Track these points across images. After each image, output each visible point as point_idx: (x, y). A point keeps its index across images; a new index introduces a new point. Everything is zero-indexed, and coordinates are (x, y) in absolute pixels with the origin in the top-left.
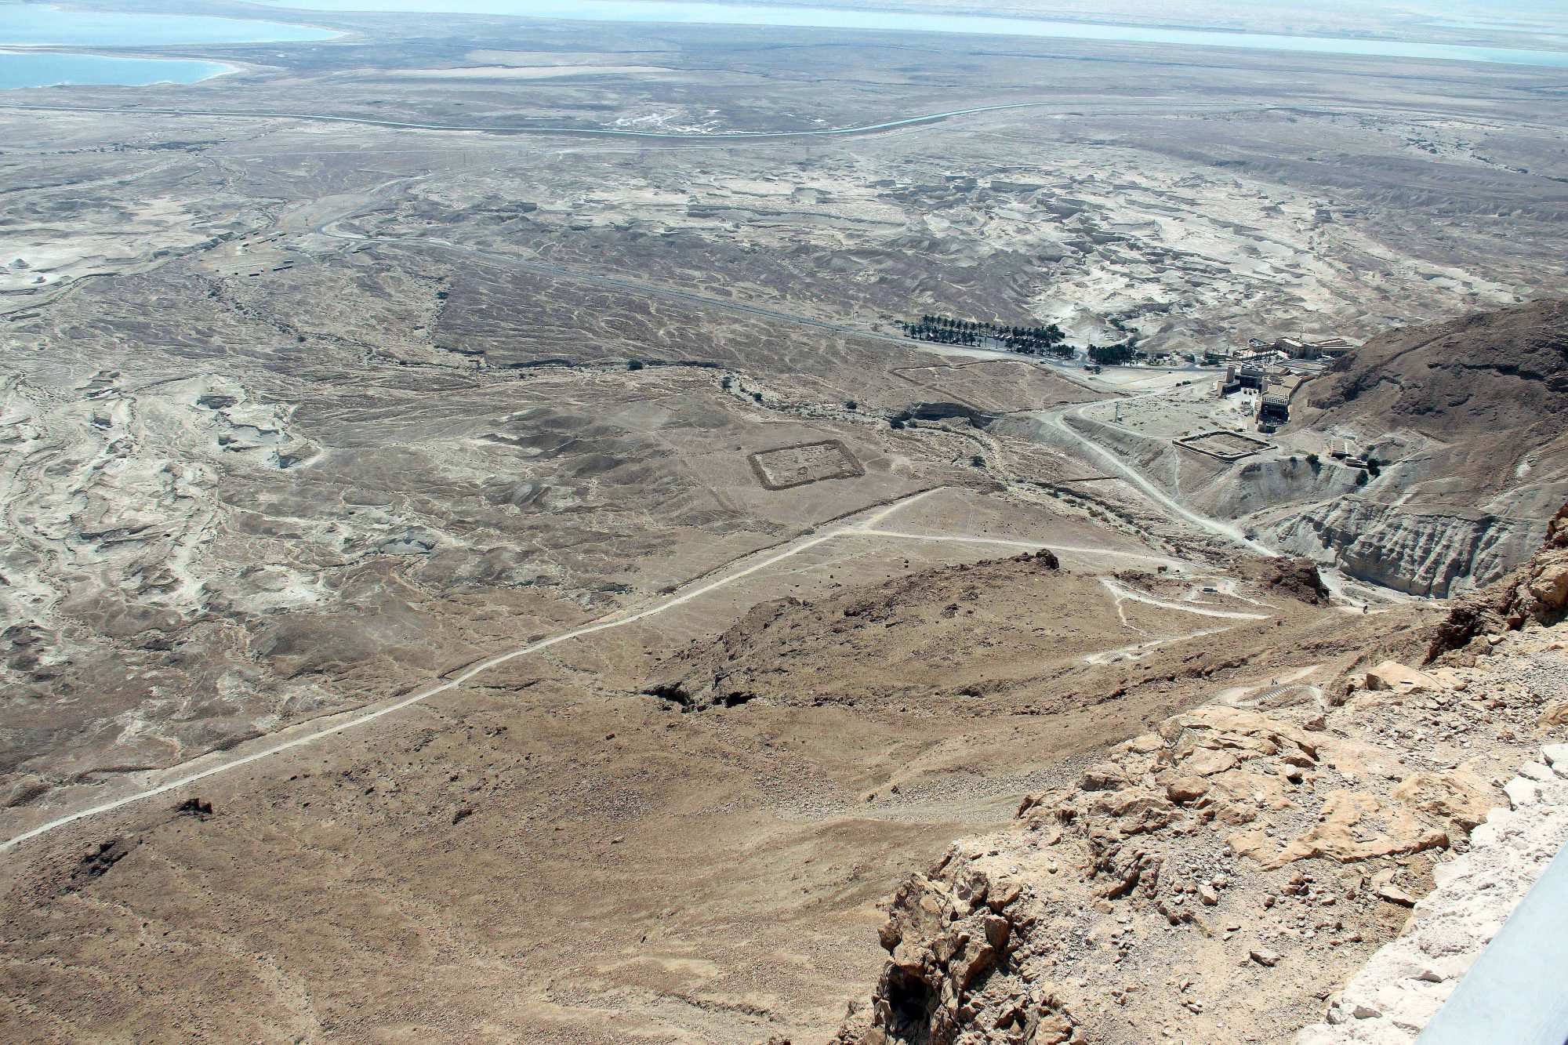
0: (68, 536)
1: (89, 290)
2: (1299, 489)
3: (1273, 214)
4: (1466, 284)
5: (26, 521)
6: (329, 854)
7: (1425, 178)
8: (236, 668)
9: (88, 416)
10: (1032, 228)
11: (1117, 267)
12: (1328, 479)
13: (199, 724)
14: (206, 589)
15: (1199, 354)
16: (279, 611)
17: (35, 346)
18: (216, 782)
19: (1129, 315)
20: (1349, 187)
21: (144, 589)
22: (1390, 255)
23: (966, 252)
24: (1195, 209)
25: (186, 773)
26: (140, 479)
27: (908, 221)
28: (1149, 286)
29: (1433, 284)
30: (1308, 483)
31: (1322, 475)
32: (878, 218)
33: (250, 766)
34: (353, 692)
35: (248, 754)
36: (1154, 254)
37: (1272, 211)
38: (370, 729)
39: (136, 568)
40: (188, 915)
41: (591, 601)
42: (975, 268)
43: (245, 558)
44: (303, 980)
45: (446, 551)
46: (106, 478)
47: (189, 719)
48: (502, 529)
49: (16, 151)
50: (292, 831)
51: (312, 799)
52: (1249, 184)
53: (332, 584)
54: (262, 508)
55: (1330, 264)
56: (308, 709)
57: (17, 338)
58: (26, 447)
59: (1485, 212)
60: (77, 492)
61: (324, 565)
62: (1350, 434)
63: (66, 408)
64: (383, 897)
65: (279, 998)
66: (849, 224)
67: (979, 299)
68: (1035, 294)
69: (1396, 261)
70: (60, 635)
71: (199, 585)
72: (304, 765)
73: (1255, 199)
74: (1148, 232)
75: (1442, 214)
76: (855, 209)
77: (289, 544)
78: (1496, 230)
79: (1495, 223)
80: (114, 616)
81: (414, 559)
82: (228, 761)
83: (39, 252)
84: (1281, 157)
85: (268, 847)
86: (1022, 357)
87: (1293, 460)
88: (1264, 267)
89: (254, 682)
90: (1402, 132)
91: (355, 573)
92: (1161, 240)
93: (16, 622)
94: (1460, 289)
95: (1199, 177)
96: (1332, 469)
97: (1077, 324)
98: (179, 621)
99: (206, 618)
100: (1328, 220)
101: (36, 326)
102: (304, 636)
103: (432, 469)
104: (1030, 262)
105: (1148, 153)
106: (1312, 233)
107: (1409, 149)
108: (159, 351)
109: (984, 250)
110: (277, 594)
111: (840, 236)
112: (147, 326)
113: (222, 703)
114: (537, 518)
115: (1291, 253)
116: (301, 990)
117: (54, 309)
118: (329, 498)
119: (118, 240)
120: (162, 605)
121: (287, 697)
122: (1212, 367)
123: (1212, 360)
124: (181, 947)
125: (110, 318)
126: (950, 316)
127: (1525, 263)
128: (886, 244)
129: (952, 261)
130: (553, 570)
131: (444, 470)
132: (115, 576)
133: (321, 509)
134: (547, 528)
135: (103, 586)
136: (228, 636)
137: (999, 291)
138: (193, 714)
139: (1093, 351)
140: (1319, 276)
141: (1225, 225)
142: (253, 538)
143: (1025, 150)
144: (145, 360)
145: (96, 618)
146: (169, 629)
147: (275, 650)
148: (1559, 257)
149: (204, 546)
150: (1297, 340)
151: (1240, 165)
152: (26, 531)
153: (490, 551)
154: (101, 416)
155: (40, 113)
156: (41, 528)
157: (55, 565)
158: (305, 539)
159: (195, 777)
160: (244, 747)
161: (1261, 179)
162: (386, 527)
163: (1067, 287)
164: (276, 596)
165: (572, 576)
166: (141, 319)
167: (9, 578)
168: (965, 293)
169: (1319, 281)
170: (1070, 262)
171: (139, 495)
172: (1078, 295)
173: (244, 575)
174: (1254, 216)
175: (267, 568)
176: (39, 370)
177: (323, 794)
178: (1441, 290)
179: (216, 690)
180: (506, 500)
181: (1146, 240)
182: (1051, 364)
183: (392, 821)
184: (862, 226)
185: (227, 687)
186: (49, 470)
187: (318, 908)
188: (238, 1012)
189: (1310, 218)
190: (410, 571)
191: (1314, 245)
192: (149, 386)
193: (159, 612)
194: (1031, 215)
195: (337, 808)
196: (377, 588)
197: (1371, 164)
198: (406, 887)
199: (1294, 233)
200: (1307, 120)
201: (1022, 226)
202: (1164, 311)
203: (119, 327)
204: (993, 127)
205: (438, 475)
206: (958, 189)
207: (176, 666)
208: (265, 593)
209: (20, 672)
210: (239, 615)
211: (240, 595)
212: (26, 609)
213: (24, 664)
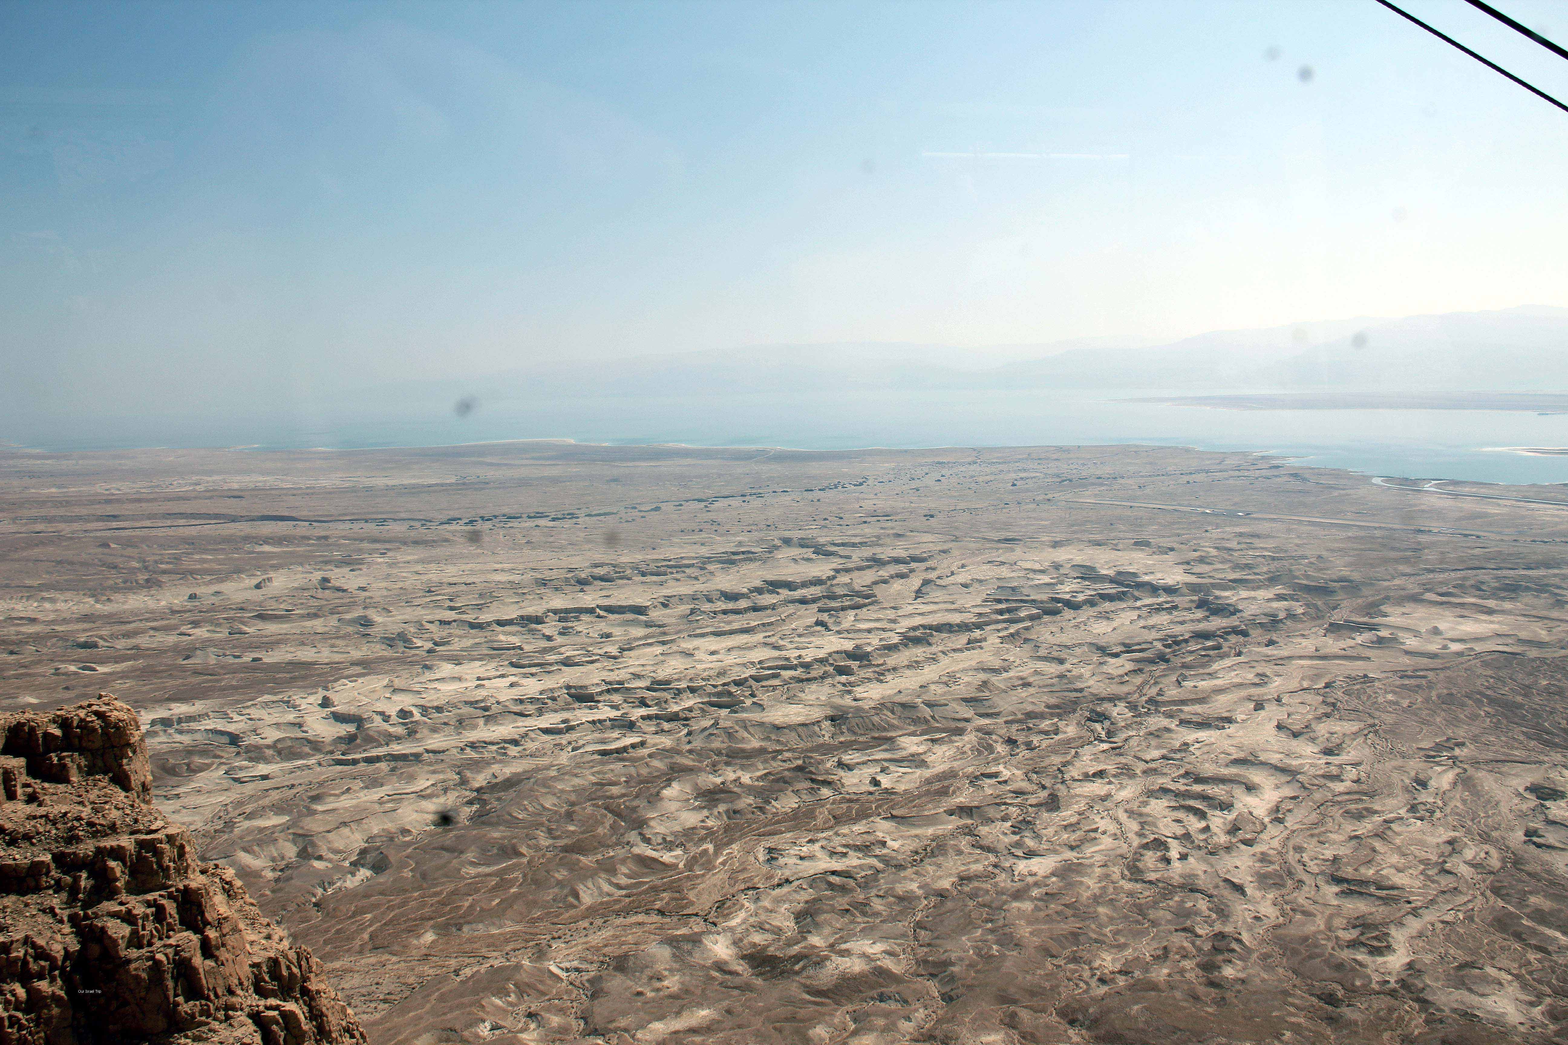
0: (1322, 873)
1: (1486, 664)
5: (1299, 849)
9: (1413, 774)
14: (1410, 966)
16: (1468, 1016)
17: (1405, 703)
21: (1353, 944)
26: (1421, 843)
39: (1362, 924)
43: (1472, 953)
46: (1389, 833)
49: (1492, 536)
53: (1554, 1015)
54: (1527, 910)
57: (1395, 693)
58: (1339, 787)
60: (1356, 837)
63: (1399, 762)
70: (1255, 956)
71: (1408, 960)
77: (1533, 956)
80: (1311, 957)
83: (1459, 623)
93: (1228, 929)
98: (1364, 986)
99: (1392, 992)
101: (1418, 686)
108: (1517, 732)
110: (1477, 998)
112: (1521, 706)
117: (1442, 675)
119: (1540, 624)
120: (1361, 964)
125: (1489, 692)
132: (1338, 922)
135: (1322, 927)
142: (1497, 937)
144: (1498, 737)
145: (1295, 952)
146: (1352, 990)
149: (1439, 926)
152: (1292, 857)
154: (1421, 776)
155: (1533, 506)
156: (1306, 858)
157: (1295, 894)
164: (1475, 1000)
166: (1519, 699)
167: (1249, 891)
171: (1411, 858)
173: (1461, 967)
175: (1489, 969)
176: (1396, 724)
186: (1347, 812)
192: (1487, 762)
193: (1353, 969)
203: (1492, 701)
207: (1329, 1025)
208: (1466, 993)
209: (1201, 973)
210: (1424, 1003)
211: (1439, 984)
212: (1244, 921)
213: (1208, 967)
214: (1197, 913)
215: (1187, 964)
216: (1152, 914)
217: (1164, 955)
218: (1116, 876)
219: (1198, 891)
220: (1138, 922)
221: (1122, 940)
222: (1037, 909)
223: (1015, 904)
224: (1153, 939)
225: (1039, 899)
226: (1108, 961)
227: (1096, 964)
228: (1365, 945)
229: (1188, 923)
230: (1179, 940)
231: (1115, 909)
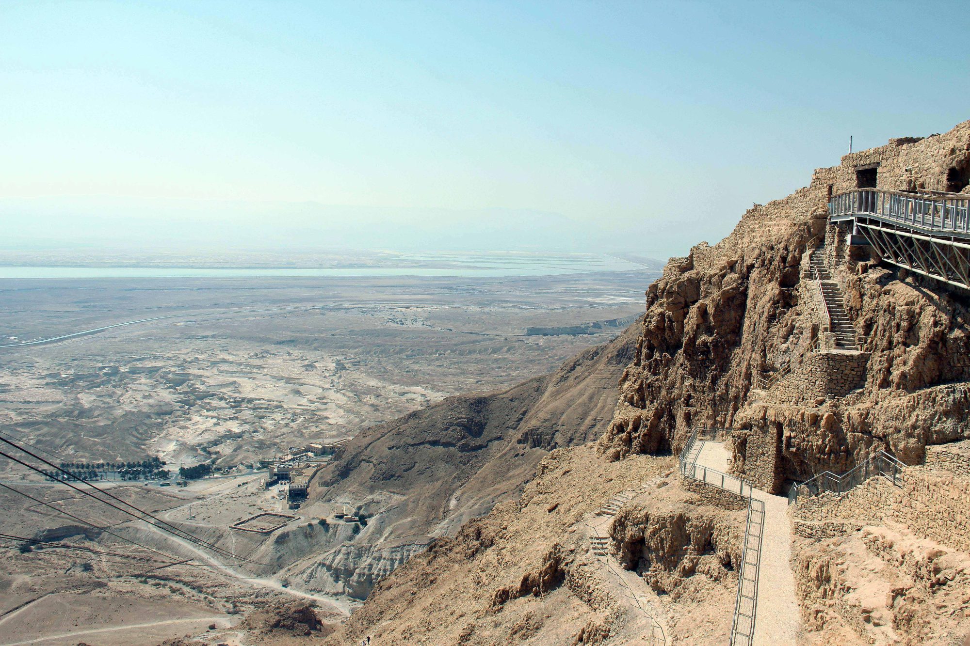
2: (317, 544)
3: (309, 368)
4: (422, 395)
7: (397, 339)
10: (153, 394)
11: (210, 413)
12: (335, 534)
15: (256, 462)
19: (216, 443)
20: (356, 348)
22: (380, 385)
23: (105, 415)
24: (261, 371)
27: (65, 399)
28: (230, 423)
29: (404, 398)
30: (323, 539)
31: (331, 531)
32: (43, 399)
36: (235, 402)
37: (310, 367)
42: (109, 425)
52: (297, 353)
55: (344, 394)
59: (431, 354)
62: (347, 501)
66: (20, 406)
67: (108, 446)
68: (151, 437)
69: (383, 388)
73: (299, 361)
74: (231, 388)
75: (409, 357)
76: (25, 395)
78: (438, 363)
79: (438, 359)
84: (316, 335)
86: (133, 483)
87: (310, 525)
88: (304, 401)
90: (385, 315)
92: (240, 393)
94: (420, 399)
95: (266, 352)
96: (336, 526)
97: (176, 454)
100: (344, 368)
104: (149, 417)
105: (236, 341)
106: (333, 378)
107: (388, 324)
109: (119, 412)
111: (12, 414)
115: (320, 390)
122: (264, 470)
123: (264, 465)
126: (84, 461)
127: (455, 379)
128: (47, 416)
129: (94, 422)
137: (124, 439)
139: (183, 471)
140: (337, 402)
141: (281, 378)
143: (156, 346)
148: (472, 373)
150: (320, 444)
151: (292, 342)
161: (304, 349)
163: (174, 431)
168: (99, 443)
169: (337, 405)
170: (179, 413)
172: (181, 434)
174: (298, 371)
178: (408, 401)
181: (229, 393)
182: (154, 485)
184: (28, 406)
189: (332, 369)
191: (335, 384)
194: (154, 386)
197: (367, 335)
199: (322, 378)
200: (332, 313)
201: (147, 394)
202: (239, 437)
204: (136, 333)
206: (106, 374)
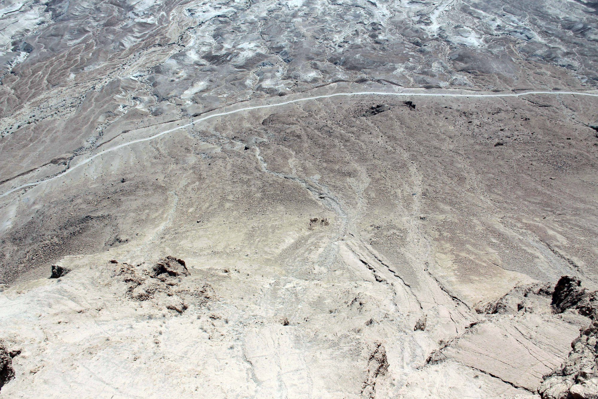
6: (448, 138)
8: (441, 61)
13: (422, 76)
14: (440, 28)
16: (463, 45)
18: (420, 99)
21: (419, 22)
25: (411, 92)
33: (433, 97)
34: (478, 84)
35: (433, 93)
38: (479, 100)
39: (420, 14)
40: (395, 139)
41: (587, 82)
43: (458, 21)
44: (422, 176)
45: (535, 42)
47: (419, 73)
48: (562, 40)
50: (438, 125)
51: (450, 117)
53: (486, 41)
54: (471, 4)
56: (460, 85)
61: (486, 33)
64: (459, 160)
65: (413, 178)
70: (387, 30)
71: (439, 26)
72: (451, 104)
77: (476, 21)
80: (406, 28)
81: (521, 41)
82: (427, 93)
85: (428, 127)
89: (445, 68)
91: (497, 39)
93: (375, 21)
98: (427, 37)
99: (437, 39)
102: (469, 57)
103: (543, 6)
110: (464, 38)
113: (432, 71)
114: (579, 40)
116: (421, 179)
118: (497, 7)
120: (423, 30)
121: (454, 78)
124: (390, 148)
130: (576, 64)
131: (548, 8)
132: (411, 14)
133: (493, 10)
134: (582, 45)
135: (406, 17)
136: (442, 48)
138: (420, 72)
142: (464, 14)
145: (400, 27)
146: (423, 39)
147: (457, 59)
149: (445, 12)
153: (553, 48)
157: (393, 4)
158: (482, 20)
159: (414, 94)
160: (434, 90)
162: (515, 25)
164: (464, 39)
165: (583, 69)
167: (378, 5)
173: (456, 27)
175: (465, 27)
177: (454, 117)
179: (431, 66)
180: (569, 28)
183: (474, 136)
185: (435, 67)
187: (437, 155)
188: (399, 176)
190: (518, 46)
193: (421, 32)
195: (456, 124)
196: (502, 48)
198: (469, 161)
205: (545, 9)
207: (421, 53)
208: (460, 37)
209: (371, 39)
210: (448, 42)
211: (451, 34)
212: (380, 17)
213: (373, 36)
214: (362, 16)
215: (366, 36)
216: (346, 17)
217: (357, 33)
218: (327, 3)
219: (359, 6)
220: (341, 21)
221: (339, 29)
222: (303, 21)
223: (295, 20)
224: (350, 27)
225: (303, 17)
226: (338, 38)
227: (334, 40)
228: (423, 22)
229: (360, 20)
230: (359, 27)
231: (332, 17)
